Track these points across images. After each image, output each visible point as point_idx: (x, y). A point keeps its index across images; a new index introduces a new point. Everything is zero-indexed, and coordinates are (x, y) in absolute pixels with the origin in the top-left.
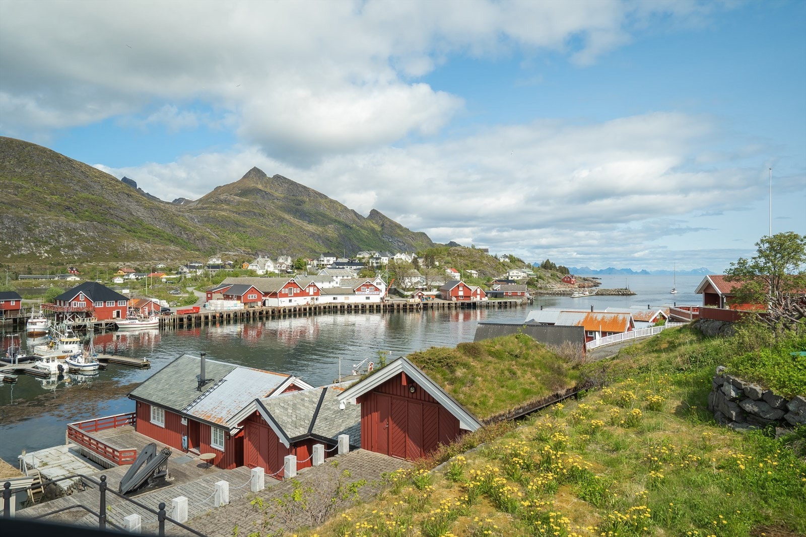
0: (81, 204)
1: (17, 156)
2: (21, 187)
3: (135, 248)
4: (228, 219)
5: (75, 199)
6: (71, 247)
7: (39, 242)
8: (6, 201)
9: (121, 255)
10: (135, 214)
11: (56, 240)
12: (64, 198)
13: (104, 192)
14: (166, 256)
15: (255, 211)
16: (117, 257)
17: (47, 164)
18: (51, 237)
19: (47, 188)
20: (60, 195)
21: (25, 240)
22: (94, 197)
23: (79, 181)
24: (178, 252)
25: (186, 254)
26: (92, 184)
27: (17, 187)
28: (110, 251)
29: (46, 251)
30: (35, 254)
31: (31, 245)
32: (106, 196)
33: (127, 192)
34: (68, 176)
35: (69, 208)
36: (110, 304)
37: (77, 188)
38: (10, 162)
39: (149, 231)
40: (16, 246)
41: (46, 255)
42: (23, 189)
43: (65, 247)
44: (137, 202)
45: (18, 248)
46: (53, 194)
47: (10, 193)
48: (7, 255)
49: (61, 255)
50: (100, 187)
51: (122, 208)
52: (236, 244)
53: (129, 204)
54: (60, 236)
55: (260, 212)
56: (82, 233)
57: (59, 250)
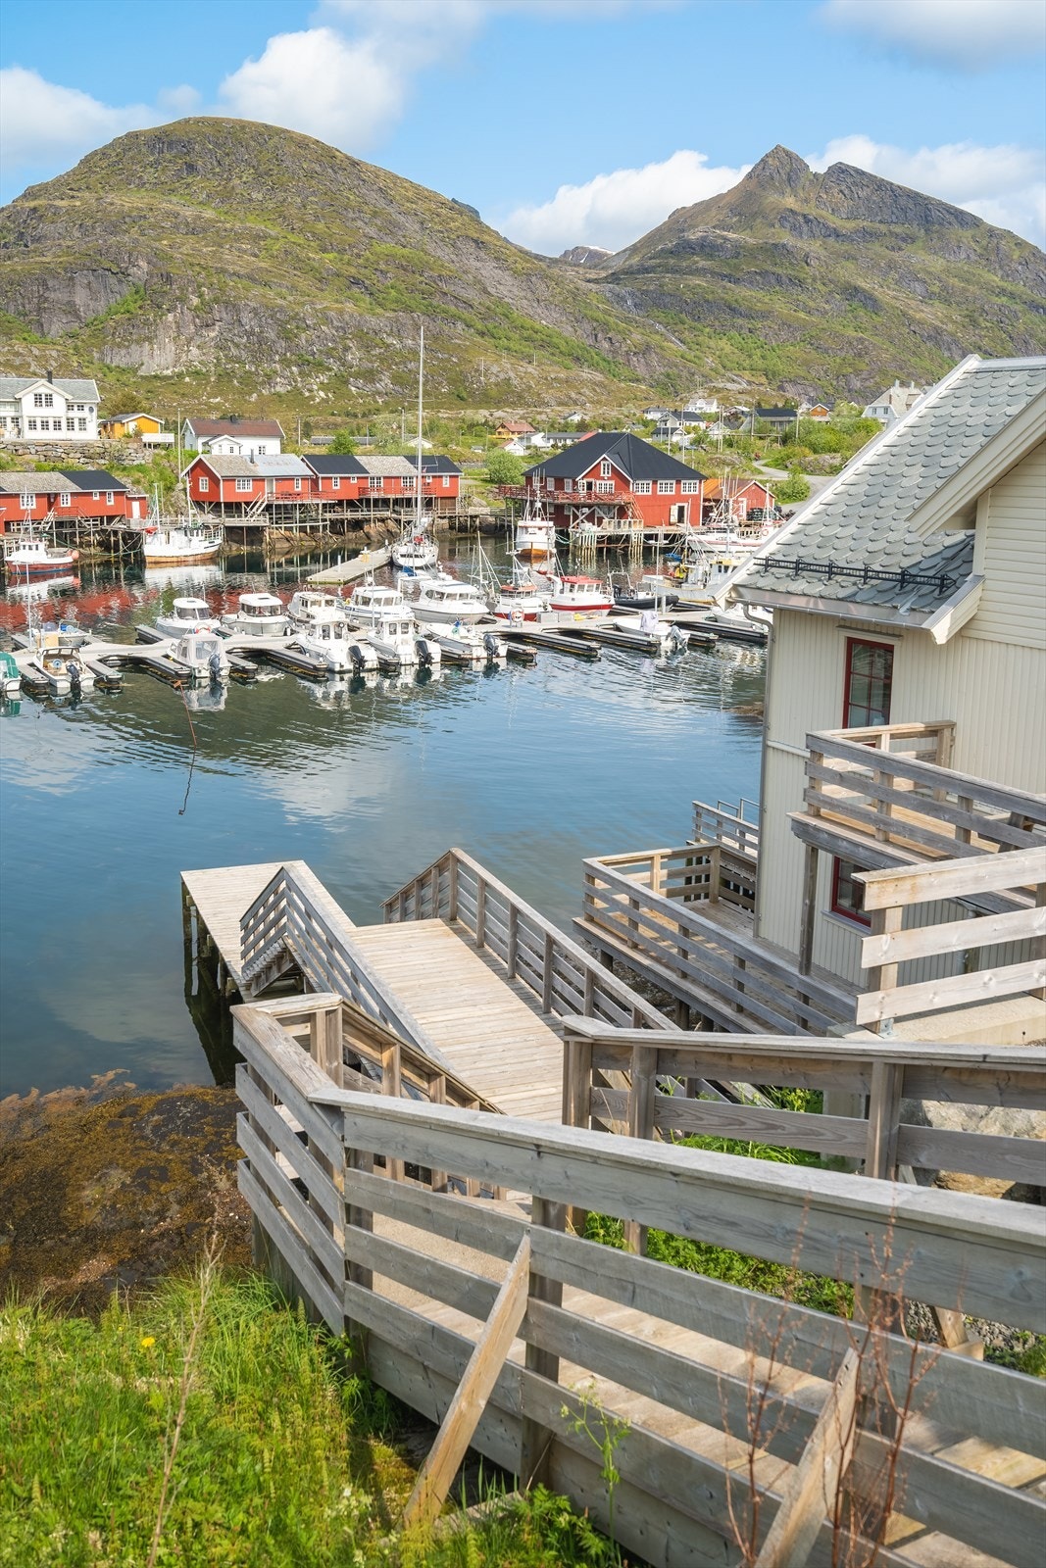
0: (382, 271)
1: (255, 163)
2: (265, 238)
3: (502, 376)
4: (710, 297)
5: (367, 260)
6: (370, 376)
7: (309, 365)
8: (242, 272)
9: (471, 394)
10: (492, 291)
11: (340, 359)
12: (346, 257)
13: (426, 239)
14: (573, 395)
15: (779, 270)
16: (462, 399)
17: (311, 175)
18: (329, 355)
19: (314, 234)
20: (339, 252)
21: (281, 362)
22: (406, 251)
23: (375, 214)
24: (600, 384)
25: (619, 389)
26: (401, 219)
27: (257, 238)
28: (449, 384)
29: (323, 387)
30: (301, 394)
31: (292, 373)
32: (430, 247)
33: (475, 236)
34: (353, 204)
35: (356, 282)
36: (667, 488)
37: (371, 231)
38: (241, 178)
39: (526, 334)
40: (266, 375)
41: (322, 394)
42: (269, 241)
43: (357, 376)
44: (497, 259)
45: (269, 379)
46: (324, 250)
47: (245, 252)
48: (250, 395)
49: (351, 396)
50: (417, 227)
51: (465, 276)
52: (729, 364)
53: (479, 264)
54: (347, 349)
55: (792, 273)
56: (390, 340)
57: (347, 382)
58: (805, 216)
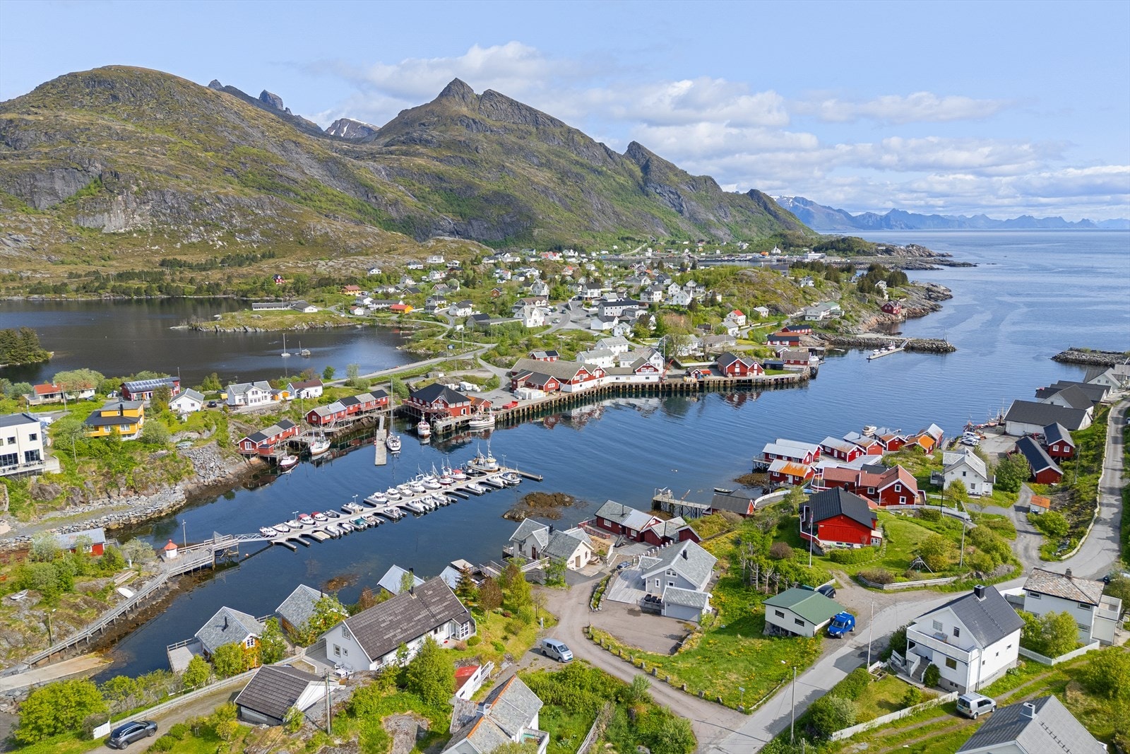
0: (243, 163)
1: (157, 97)
2: (168, 143)
3: (323, 231)
4: (427, 171)
5: (232, 156)
6: (248, 232)
7: (211, 226)
8: (162, 169)
9: (307, 241)
10: (307, 172)
11: (229, 222)
12: (220, 154)
13: (266, 142)
14: (364, 242)
15: (463, 156)
16: (302, 244)
17: (192, 105)
18: (222, 219)
19: (199, 141)
20: (215, 152)
21: (192, 224)
22: (255, 150)
23: (234, 128)
24: (378, 235)
25: (388, 237)
26: (250, 130)
27: (163, 143)
28: (294, 236)
29: (220, 238)
30: (207, 243)
31: (200, 230)
32: (269, 147)
33: (294, 139)
34: (221, 122)
35: (228, 170)
36: (459, 405)
37: (234, 139)
38: (148, 105)
39: (330, 197)
40: (184, 232)
41: (220, 243)
42: (171, 145)
43: (240, 232)
44: (308, 153)
45: (187, 235)
46: (206, 151)
47: (157, 152)
48: (176, 243)
49: (237, 244)
50: (260, 135)
51: (291, 164)
52: (440, 209)
53: (298, 156)
54: (232, 216)
55: (471, 157)
56: (257, 211)
57: (234, 236)
58: (473, 120)
